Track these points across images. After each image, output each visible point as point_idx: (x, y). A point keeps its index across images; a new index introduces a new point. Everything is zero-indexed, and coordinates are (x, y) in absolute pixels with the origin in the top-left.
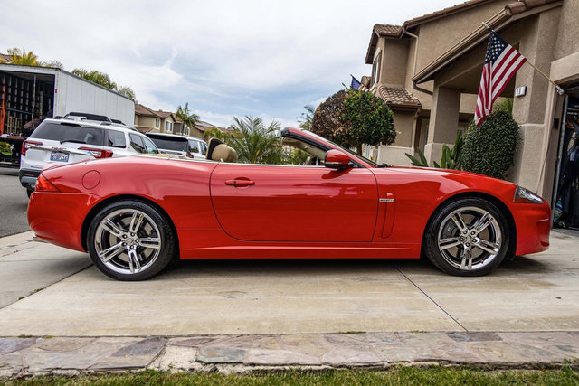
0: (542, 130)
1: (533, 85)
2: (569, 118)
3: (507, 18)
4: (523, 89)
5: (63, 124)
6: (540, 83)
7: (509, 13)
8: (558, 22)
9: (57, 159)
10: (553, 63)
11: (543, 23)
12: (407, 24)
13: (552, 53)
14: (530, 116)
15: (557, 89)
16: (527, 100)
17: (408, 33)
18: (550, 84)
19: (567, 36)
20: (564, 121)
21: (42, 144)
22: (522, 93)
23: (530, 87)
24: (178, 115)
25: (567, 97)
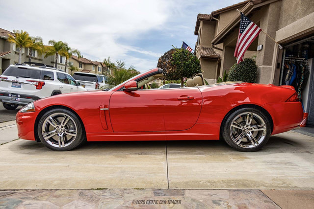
0: (270, 69)
1: (266, 45)
2: (286, 62)
3: (251, 7)
4: (261, 46)
5: (19, 68)
6: (270, 43)
7: (252, 4)
8: (280, 8)
9: (15, 87)
10: (277, 32)
11: (271, 9)
12: (213, 13)
13: (276, 26)
14: (264, 61)
15: (279, 46)
16: (263, 53)
17: (214, 18)
18: (275, 43)
19: (284, 16)
20: (283, 64)
21: (7, 79)
22: (260, 48)
23: (264, 45)
24: (104, 63)
25: (285, 50)
